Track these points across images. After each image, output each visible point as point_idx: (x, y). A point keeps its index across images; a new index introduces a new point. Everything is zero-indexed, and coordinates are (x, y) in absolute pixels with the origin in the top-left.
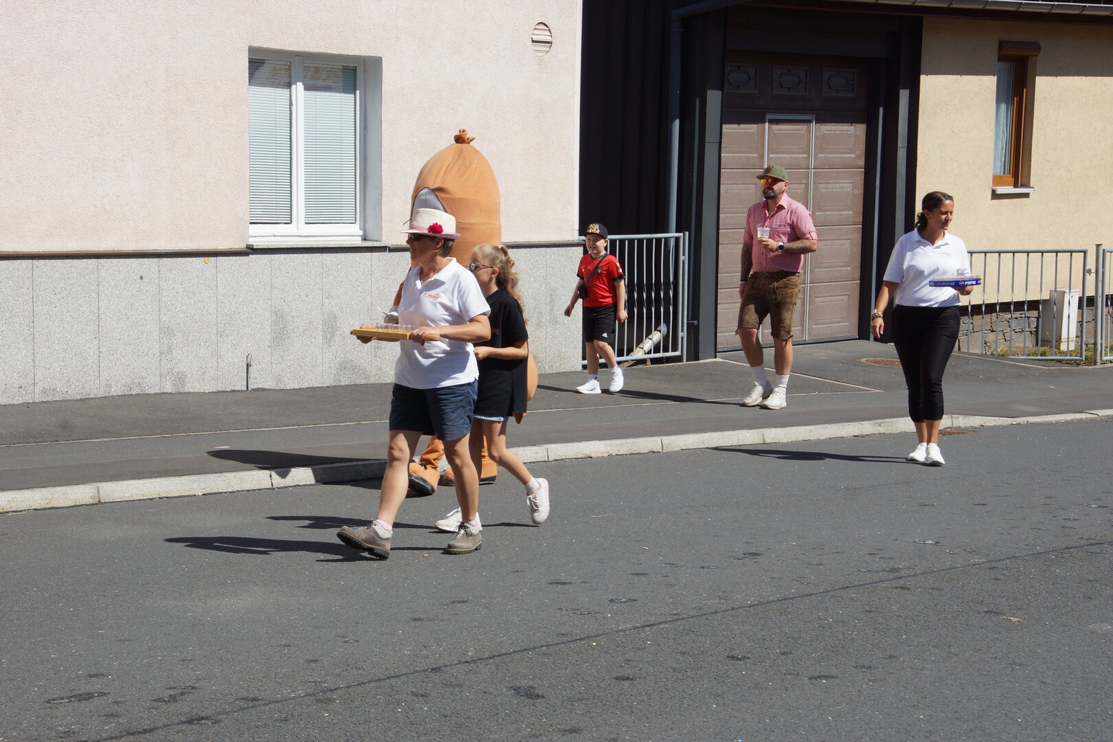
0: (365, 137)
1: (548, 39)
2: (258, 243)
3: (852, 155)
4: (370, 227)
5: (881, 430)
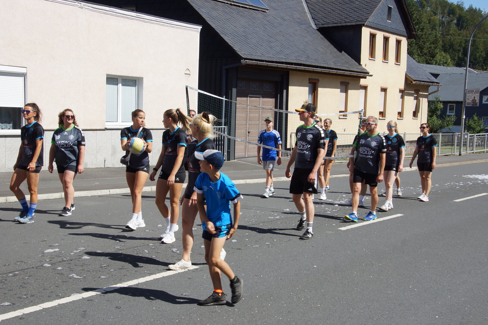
0: (138, 99)
1: (189, 73)
2: (108, 127)
3: (271, 107)
5: (277, 180)
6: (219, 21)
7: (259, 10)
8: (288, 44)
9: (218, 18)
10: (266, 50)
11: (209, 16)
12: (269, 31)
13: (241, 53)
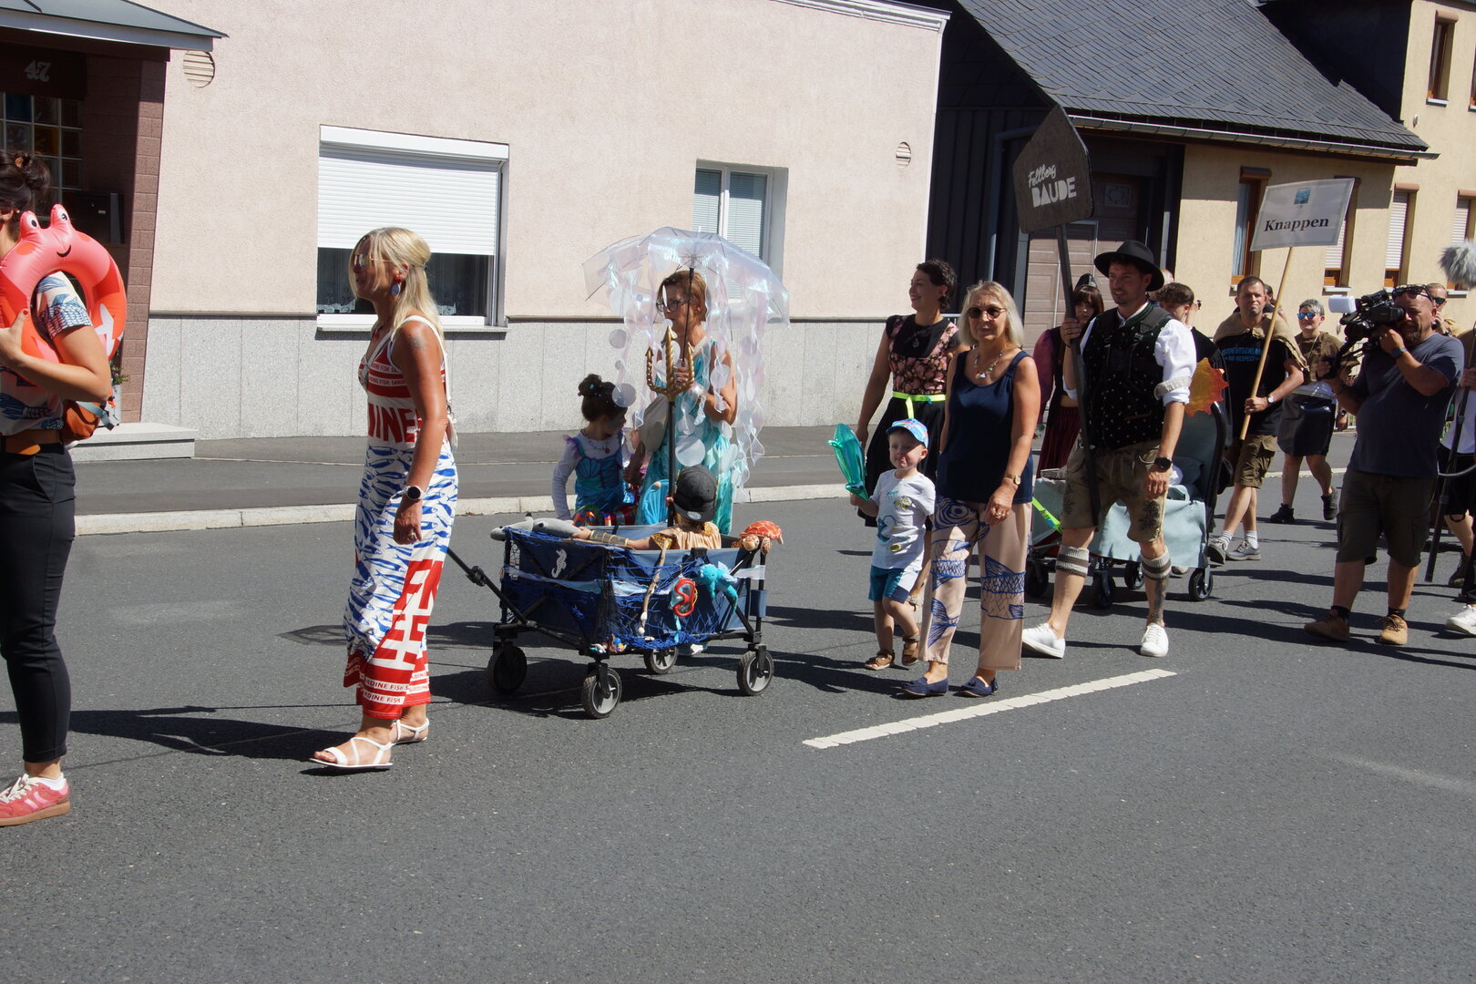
1: (908, 155)
10: (1122, 79)
13: (1055, 92)
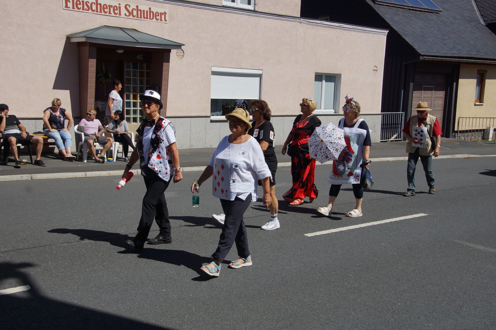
1: (377, 69)
4: (337, 111)
6: (401, 25)
7: (433, 13)
8: (460, 40)
9: (400, 22)
10: (441, 47)
11: (392, 21)
12: (442, 30)
13: (420, 51)
